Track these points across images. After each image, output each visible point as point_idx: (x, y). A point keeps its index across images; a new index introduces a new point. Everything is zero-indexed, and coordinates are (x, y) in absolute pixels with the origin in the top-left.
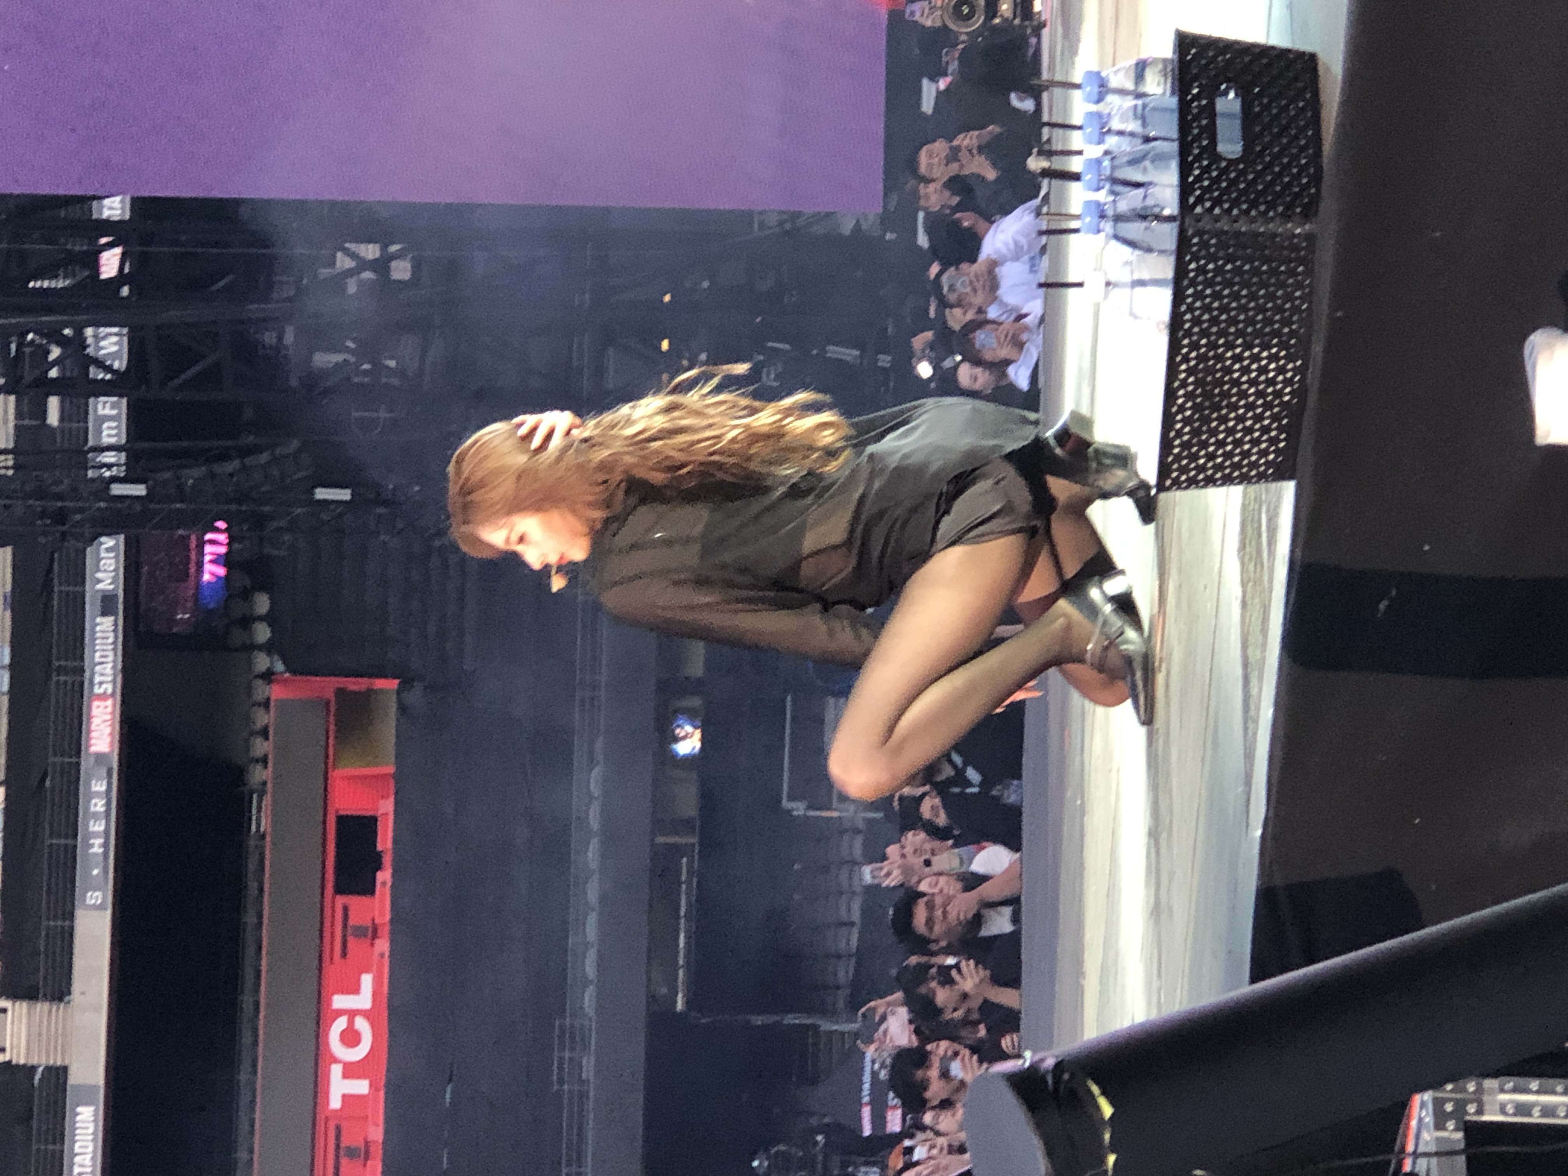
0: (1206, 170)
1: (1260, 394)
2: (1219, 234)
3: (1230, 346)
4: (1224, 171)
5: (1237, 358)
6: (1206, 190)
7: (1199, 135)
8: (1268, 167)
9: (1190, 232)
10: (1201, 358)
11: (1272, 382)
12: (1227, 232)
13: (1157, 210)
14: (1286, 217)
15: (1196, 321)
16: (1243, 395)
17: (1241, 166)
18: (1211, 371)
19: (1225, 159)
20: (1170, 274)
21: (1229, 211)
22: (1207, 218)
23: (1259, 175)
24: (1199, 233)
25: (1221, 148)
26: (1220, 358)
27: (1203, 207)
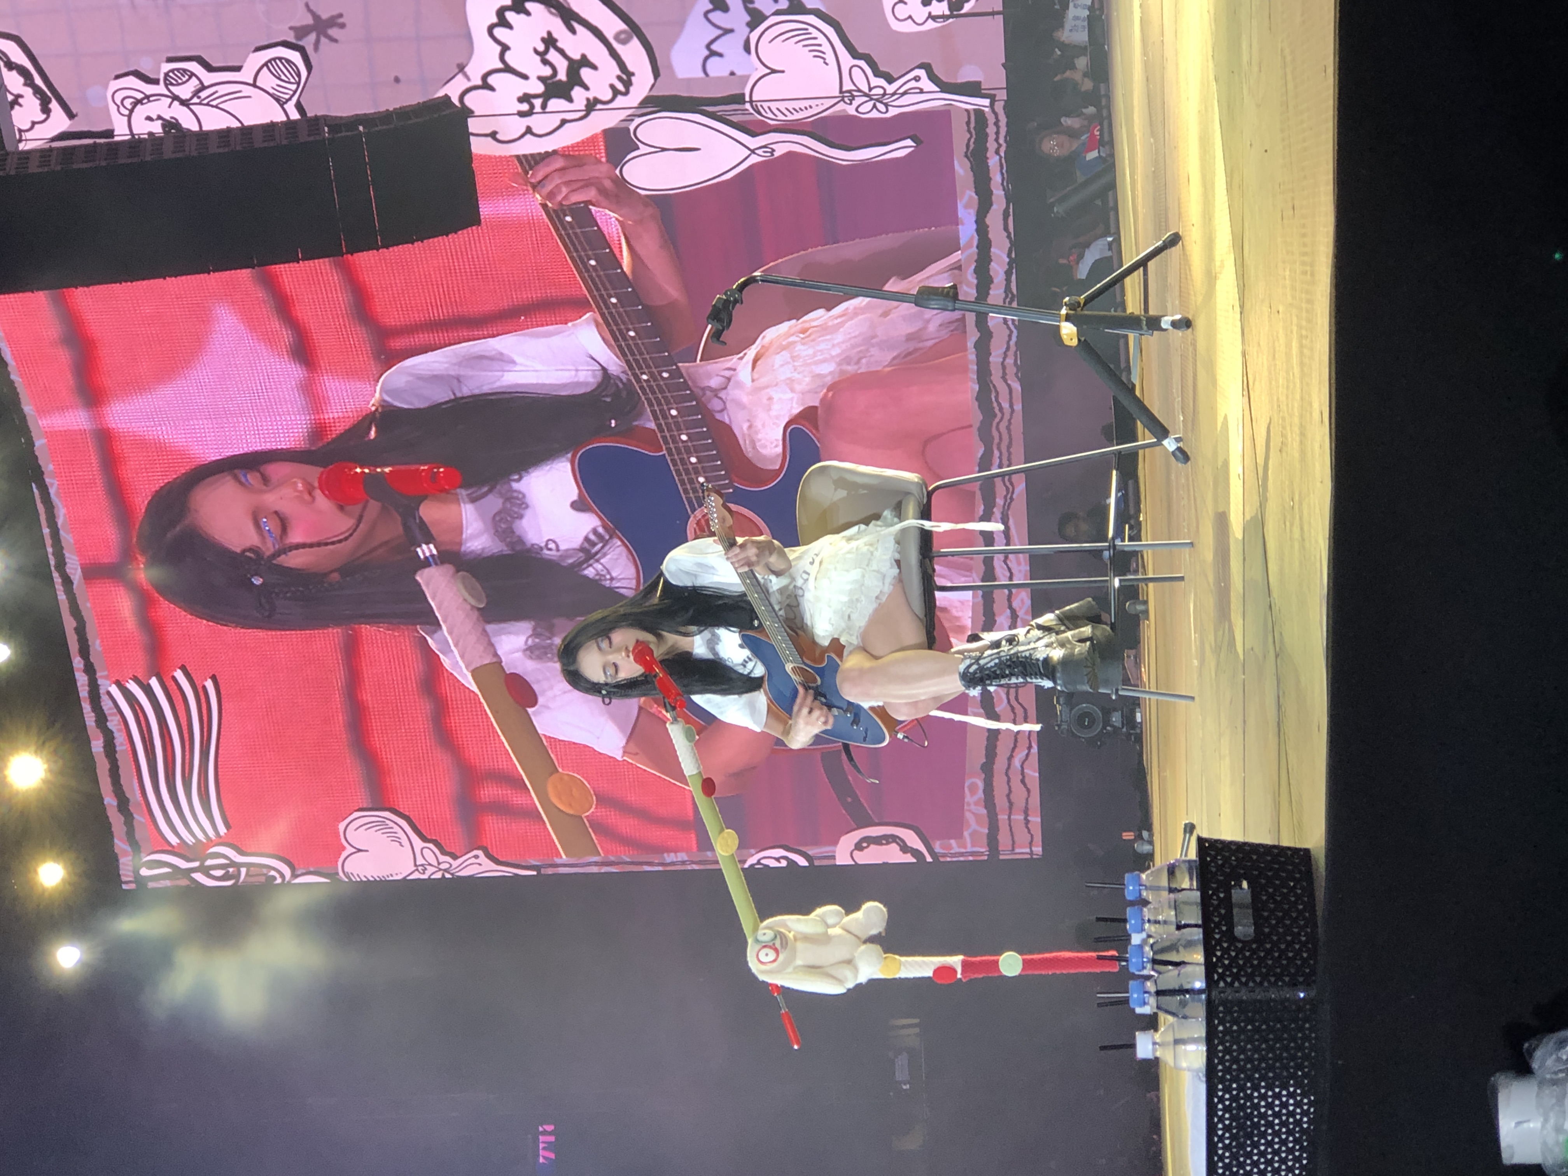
0: (1225, 951)
1: (1283, 1124)
2: (1240, 1002)
3: (1256, 1088)
4: (1239, 951)
5: (1263, 1097)
6: (1227, 968)
7: (1220, 922)
8: (1275, 944)
10: (1233, 1099)
11: (1292, 1114)
12: (1245, 1001)
13: (1188, 986)
14: (1294, 985)
15: (1227, 1070)
16: (1270, 1125)
17: (1254, 946)
18: (1242, 1108)
19: (1240, 941)
20: (1204, 1035)
21: (1246, 984)
22: (1229, 990)
23: (1269, 952)
24: (1224, 1003)
25: (1239, 930)
26: (1250, 1098)
27: (1225, 982)
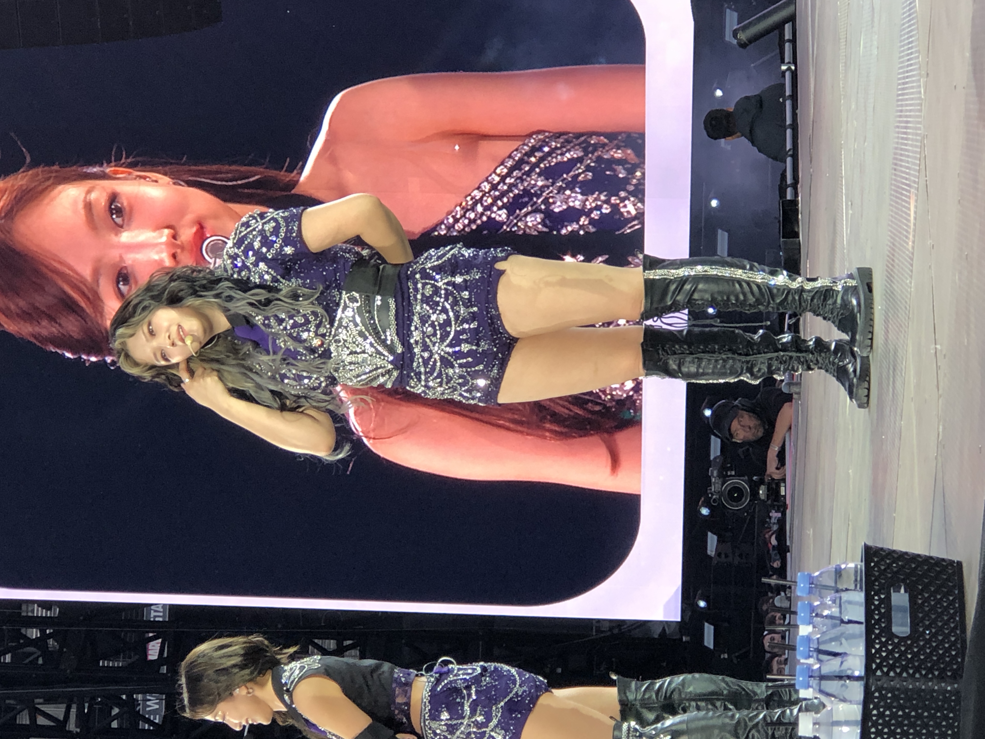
0: (883, 645)
2: (892, 690)
4: (896, 646)
6: (883, 659)
7: (879, 619)
8: (928, 643)
9: (873, 689)
12: (898, 689)
13: (849, 673)
14: (942, 678)
17: (909, 642)
19: (897, 637)
21: (900, 674)
22: (884, 679)
23: (921, 648)
24: (879, 689)
25: (895, 629)
27: (882, 671)
